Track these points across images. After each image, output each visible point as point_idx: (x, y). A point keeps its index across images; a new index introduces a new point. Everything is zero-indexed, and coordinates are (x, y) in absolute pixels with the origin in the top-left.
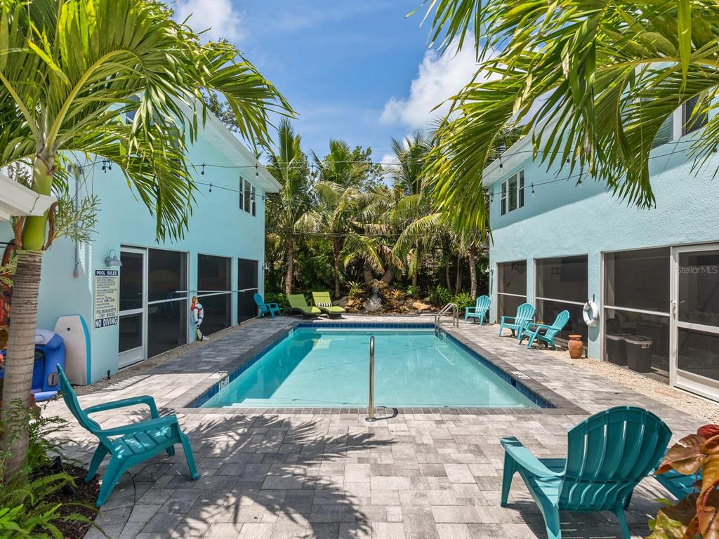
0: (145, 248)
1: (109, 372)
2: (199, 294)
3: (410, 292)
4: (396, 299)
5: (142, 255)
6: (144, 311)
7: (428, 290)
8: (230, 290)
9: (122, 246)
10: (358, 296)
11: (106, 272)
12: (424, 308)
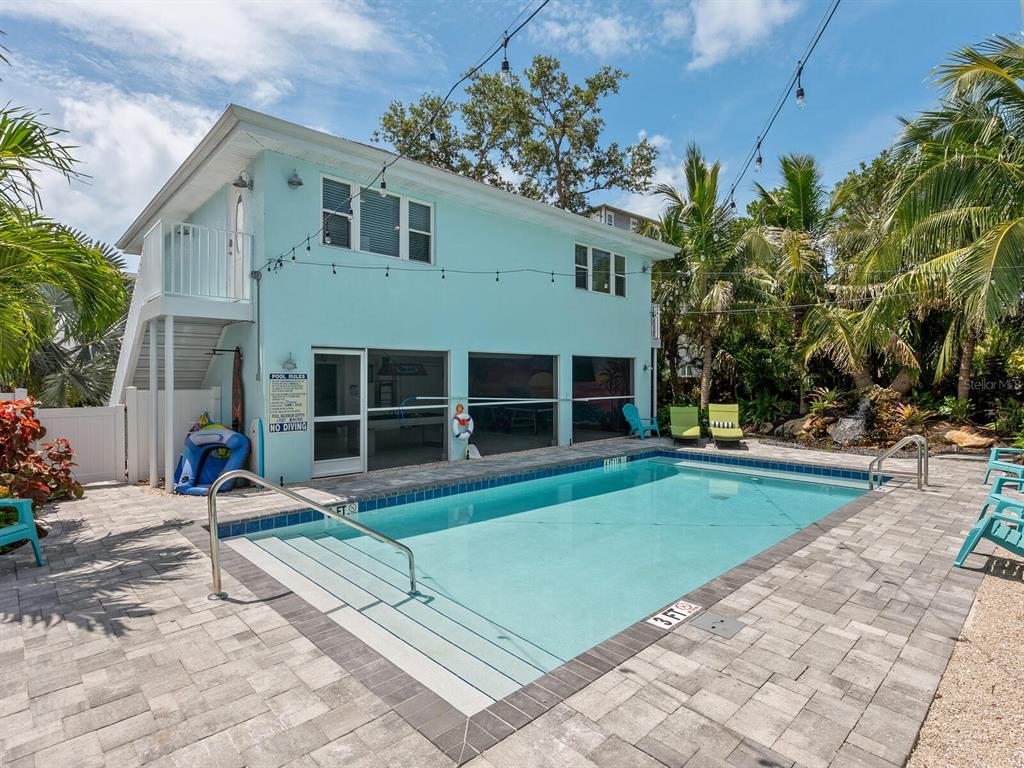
0: (363, 349)
1: (282, 478)
2: (470, 401)
3: (946, 410)
4: (903, 422)
5: (359, 357)
6: (362, 418)
7: (995, 408)
8: (557, 398)
9: (313, 347)
10: (825, 412)
11: (287, 376)
12: (972, 443)
